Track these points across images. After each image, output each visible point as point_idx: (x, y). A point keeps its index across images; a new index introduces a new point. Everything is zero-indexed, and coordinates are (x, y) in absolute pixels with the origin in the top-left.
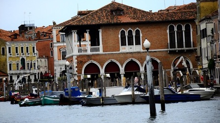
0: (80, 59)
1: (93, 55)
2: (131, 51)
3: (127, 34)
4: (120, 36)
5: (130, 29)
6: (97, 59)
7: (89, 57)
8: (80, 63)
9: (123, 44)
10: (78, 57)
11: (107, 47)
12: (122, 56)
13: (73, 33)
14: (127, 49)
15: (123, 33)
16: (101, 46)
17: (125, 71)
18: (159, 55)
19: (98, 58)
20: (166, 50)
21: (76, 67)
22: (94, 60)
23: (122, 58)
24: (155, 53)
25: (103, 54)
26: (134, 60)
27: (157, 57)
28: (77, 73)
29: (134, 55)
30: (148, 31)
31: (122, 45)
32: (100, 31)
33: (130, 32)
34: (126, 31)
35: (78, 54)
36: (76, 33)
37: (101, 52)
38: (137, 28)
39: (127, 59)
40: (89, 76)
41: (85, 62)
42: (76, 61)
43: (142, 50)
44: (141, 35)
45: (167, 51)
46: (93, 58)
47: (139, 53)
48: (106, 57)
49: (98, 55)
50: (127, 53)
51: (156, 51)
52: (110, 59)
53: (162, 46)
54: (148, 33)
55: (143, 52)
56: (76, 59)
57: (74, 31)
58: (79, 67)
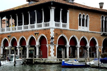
1: (64, 29)
3: (82, 17)
4: (78, 18)
5: (84, 14)
7: (61, 30)
8: (56, 35)
9: (80, 25)
11: (72, 25)
12: (79, 33)
14: (81, 28)
17: (80, 45)
18: (97, 35)
19: (66, 32)
22: (64, 34)
25: (69, 30)
26: (85, 37)
27: (96, 37)
29: (85, 33)
30: (92, 18)
33: (84, 16)
34: (82, 15)
35: (55, 27)
37: (68, 28)
38: (87, 14)
39: (81, 36)
41: (59, 35)
42: (54, 33)
44: (89, 20)
45: (100, 33)
46: (64, 32)
47: (88, 32)
48: (71, 33)
49: (67, 30)
50: (82, 31)
51: (95, 33)
52: (73, 34)
53: (98, 30)
54: (92, 19)
55: (90, 32)
56: (54, 31)
57: (54, 8)
58: (55, 38)
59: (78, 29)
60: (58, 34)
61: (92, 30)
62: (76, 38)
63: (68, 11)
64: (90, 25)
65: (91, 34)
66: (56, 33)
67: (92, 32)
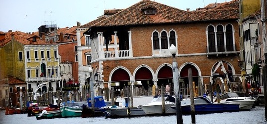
1: (122, 60)
2: (165, 55)
3: (160, 36)
4: (152, 39)
5: (164, 30)
6: (126, 65)
7: (117, 61)
8: (107, 69)
9: (156, 47)
10: (105, 62)
11: (138, 50)
12: (155, 61)
13: (99, 35)
14: (160, 53)
15: (156, 34)
16: (131, 50)
17: (158, 78)
18: (197, 59)
19: (127, 63)
20: (205, 53)
21: (103, 74)
22: (123, 66)
23: (155, 63)
24: (192, 58)
25: (133, 59)
26: (168, 65)
27: (196, 62)
28: (103, 81)
29: (168, 60)
30: (184, 33)
31: (154, 49)
32: (130, 33)
33: (164, 34)
34: (160, 32)
35: (105, 59)
36: (102, 35)
37: (131, 56)
38: (172, 30)
39: (160, 64)
40: (117, 84)
41: (113, 68)
42: (102, 66)
43: (177, 55)
44: (176, 37)
45: (206, 55)
46: (122, 63)
48: (136, 62)
49: (128, 59)
50: (161, 57)
51: (193, 56)
52: (141, 64)
53: (200, 50)
54: (184, 35)
56: (102, 64)
57: (100, 33)
58: (106, 74)
59: (151, 55)
60: (111, 67)
61: (184, 52)
62: (149, 69)
63: (128, 32)
64: (178, 45)
65: (181, 59)
66: (107, 66)
67: (185, 56)
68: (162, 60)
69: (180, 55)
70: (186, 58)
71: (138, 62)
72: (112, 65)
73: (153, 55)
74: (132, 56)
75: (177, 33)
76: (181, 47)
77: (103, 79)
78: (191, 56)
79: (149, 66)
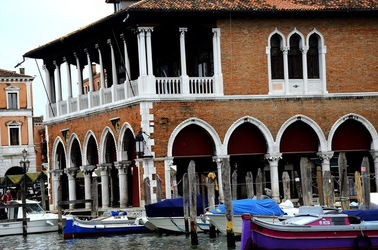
0: (162, 113)
1: (197, 101)
2: (297, 93)
3: (286, 45)
4: (268, 51)
5: (295, 31)
6: (208, 114)
7: (185, 104)
8: (162, 124)
9: (278, 74)
10: (158, 106)
11: (235, 79)
12: (274, 108)
13: (142, 35)
14: (284, 88)
15: (276, 40)
16: (218, 78)
17: (281, 150)
18: (371, 106)
19: (210, 110)
21: (152, 136)
22: (201, 117)
23: (274, 113)
24: (359, 103)
25: (224, 101)
26: (306, 119)
27: (367, 115)
28: (153, 154)
29: (306, 105)
30: (342, 40)
31: (273, 78)
32: (217, 32)
33: (295, 40)
34: (286, 36)
35: (158, 97)
36: (149, 35)
37: (218, 92)
38: (315, 31)
39: (287, 115)
41: (176, 123)
42: (151, 117)
43: (326, 94)
44: (323, 50)
46: (197, 110)
47: (318, 99)
48: (232, 109)
49: (211, 101)
50: (288, 99)
51: (361, 98)
52: (242, 115)
54: (341, 45)
55: (330, 98)
56: (152, 112)
57: (146, 29)
58: (160, 136)
59: (267, 93)
60: (172, 118)
61: (342, 89)
62: (260, 127)
63: (214, 30)
64: (329, 72)
65: (335, 106)
66: (161, 116)
67: (342, 98)
68: (292, 106)
69: (332, 95)
70: (345, 104)
71: (237, 109)
72: (175, 114)
73: (270, 93)
74: (222, 95)
75: (326, 40)
76: (334, 75)
77: (153, 148)
78: (358, 98)
79: (262, 120)
